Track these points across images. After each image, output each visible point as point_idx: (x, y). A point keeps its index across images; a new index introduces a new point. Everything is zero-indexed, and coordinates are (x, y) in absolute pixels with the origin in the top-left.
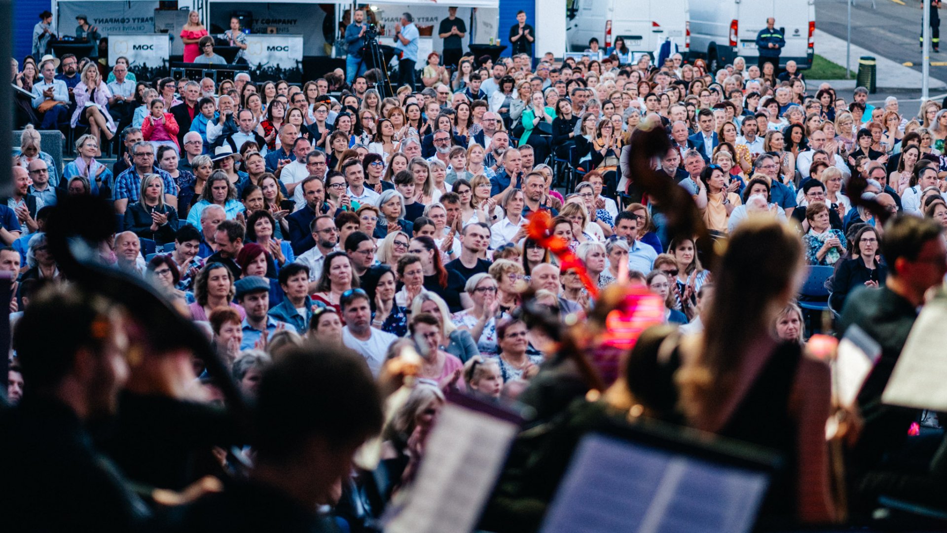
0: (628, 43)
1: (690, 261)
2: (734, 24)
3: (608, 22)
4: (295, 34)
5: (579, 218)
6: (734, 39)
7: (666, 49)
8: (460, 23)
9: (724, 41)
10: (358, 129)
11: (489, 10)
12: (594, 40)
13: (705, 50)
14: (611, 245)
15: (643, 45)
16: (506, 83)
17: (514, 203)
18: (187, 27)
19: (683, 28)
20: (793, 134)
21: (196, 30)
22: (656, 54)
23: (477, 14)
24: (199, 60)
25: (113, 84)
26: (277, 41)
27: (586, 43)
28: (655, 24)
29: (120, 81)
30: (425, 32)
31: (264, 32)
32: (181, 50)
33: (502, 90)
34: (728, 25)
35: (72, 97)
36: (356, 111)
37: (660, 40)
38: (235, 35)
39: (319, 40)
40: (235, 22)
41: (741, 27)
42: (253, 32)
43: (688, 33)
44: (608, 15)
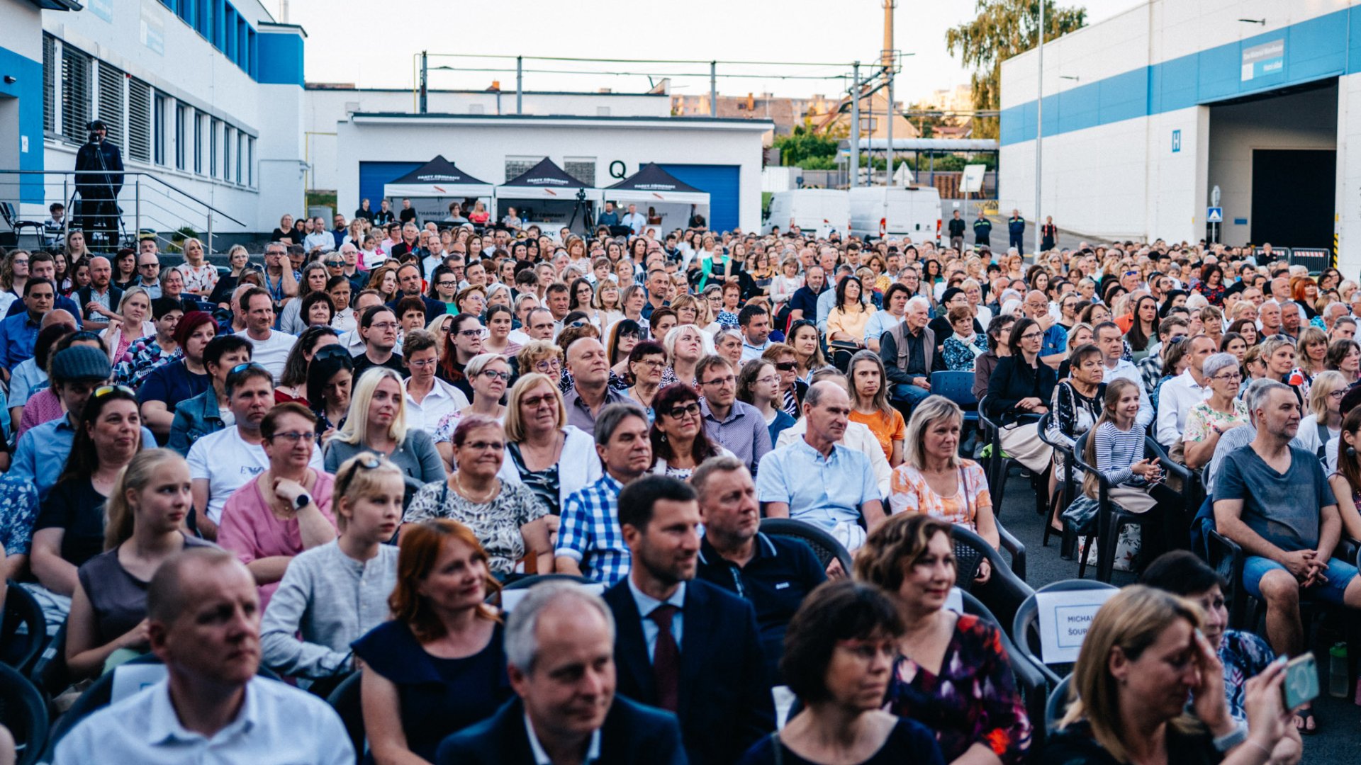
1: (812, 352)
2: (883, 221)
4: (562, 223)
5: (692, 310)
6: (882, 232)
9: (875, 233)
14: (722, 335)
15: (817, 234)
17: (634, 299)
19: (846, 224)
20: (930, 268)
21: (480, 214)
28: (826, 221)
31: (539, 219)
34: (878, 222)
37: (829, 231)
38: (512, 221)
41: (888, 223)
43: (850, 228)
44: (793, 215)
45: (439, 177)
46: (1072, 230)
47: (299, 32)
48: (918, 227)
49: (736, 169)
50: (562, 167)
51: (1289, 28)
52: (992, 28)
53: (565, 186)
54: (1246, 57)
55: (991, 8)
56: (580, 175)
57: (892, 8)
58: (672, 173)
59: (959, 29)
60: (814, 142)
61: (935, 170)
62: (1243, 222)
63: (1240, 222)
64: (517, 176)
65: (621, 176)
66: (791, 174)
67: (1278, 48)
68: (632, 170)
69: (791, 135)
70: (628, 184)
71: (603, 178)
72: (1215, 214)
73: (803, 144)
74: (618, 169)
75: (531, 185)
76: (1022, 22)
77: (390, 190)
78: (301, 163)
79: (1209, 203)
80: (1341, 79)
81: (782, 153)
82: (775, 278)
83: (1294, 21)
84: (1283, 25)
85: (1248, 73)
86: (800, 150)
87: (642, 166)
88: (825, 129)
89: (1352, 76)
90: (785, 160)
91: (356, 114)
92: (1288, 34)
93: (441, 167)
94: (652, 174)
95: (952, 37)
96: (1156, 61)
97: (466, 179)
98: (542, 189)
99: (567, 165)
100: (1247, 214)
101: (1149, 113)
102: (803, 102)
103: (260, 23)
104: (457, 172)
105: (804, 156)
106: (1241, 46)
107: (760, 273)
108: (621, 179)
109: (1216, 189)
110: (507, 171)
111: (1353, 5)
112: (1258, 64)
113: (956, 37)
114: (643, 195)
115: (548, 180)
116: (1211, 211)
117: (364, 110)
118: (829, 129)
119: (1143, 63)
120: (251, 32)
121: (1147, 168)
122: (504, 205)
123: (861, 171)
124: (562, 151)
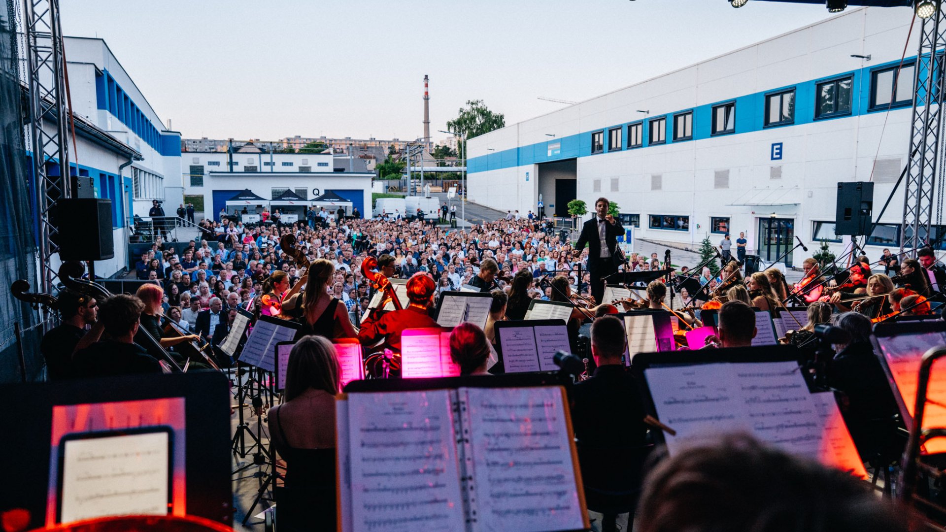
0: (389, 215)
3: (384, 210)
4: (296, 214)
7: (399, 217)
8: (343, 210)
10: (304, 240)
11: (350, 207)
12: (379, 215)
13: (411, 217)
15: (393, 216)
16: (350, 227)
18: (264, 212)
19: (404, 211)
21: (267, 213)
22: (396, 218)
23: (347, 208)
24: (266, 221)
25: (238, 228)
26: (290, 216)
27: (377, 215)
28: (397, 210)
29: (241, 227)
30: (332, 213)
31: (287, 213)
32: (262, 219)
33: (349, 228)
35: (225, 231)
36: (303, 235)
37: (397, 214)
38: (277, 215)
39: (303, 215)
40: (277, 211)
42: (284, 213)
43: (406, 212)
44: (384, 208)
45: (247, 198)
46: (493, 208)
47: (179, 135)
48: (431, 212)
49: (362, 191)
50: (294, 192)
51: (562, 139)
52: (465, 122)
53: (297, 200)
54: (549, 148)
55: (465, 113)
56: (301, 195)
57: (428, 99)
58: (336, 193)
59: (452, 122)
60: (393, 167)
61: (443, 179)
62: (553, 206)
63: (551, 206)
64: (278, 195)
65: (318, 194)
66: (384, 184)
67: (558, 146)
68: (322, 193)
69: (383, 164)
70: (321, 199)
71: (310, 196)
72: (540, 204)
73: (389, 167)
74: (316, 192)
75: (284, 200)
76: (477, 119)
77: (229, 203)
78: (182, 188)
79: (539, 200)
80: (578, 159)
81: (380, 172)
82: (378, 244)
83: (563, 137)
84: (560, 137)
85: (550, 153)
86: (387, 170)
87: (325, 190)
88: (398, 161)
89: (581, 158)
90: (381, 178)
91: (211, 172)
92: (562, 141)
93: (247, 194)
94: (330, 194)
95: (449, 125)
96: (520, 146)
97: (258, 198)
98: (288, 202)
99: (296, 190)
100: (554, 203)
101: (518, 165)
102: (389, 142)
103: (162, 131)
104: (253, 195)
105: (389, 173)
106: (547, 143)
107: (373, 242)
108: (318, 196)
109: (541, 195)
110: (272, 193)
111: (581, 132)
112: (553, 151)
113: (451, 125)
114: (326, 204)
115: (290, 198)
116: (539, 203)
117: (214, 171)
118: (399, 160)
119: (517, 147)
120: (160, 135)
121: (518, 186)
122: (274, 209)
123: (412, 181)
124: (293, 185)
